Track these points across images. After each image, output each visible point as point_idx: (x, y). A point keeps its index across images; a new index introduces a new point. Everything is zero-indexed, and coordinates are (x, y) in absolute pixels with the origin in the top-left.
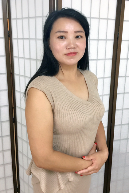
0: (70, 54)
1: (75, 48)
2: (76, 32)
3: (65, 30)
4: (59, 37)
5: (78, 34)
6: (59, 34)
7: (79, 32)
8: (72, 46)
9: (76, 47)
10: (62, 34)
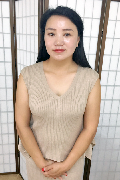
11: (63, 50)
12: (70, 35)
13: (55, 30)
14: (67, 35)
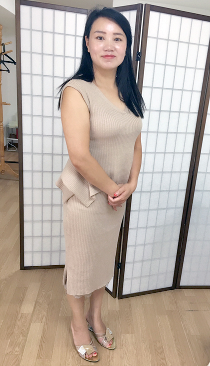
0: (107, 56)
1: (112, 51)
2: (115, 34)
3: (104, 31)
4: (97, 38)
5: (118, 36)
6: (97, 35)
7: (118, 34)
8: (109, 48)
9: (113, 49)
10: (101, 35)
11: (113, 56)
12: (121, 40)
13: (105, 33)
14: (117, 40)
